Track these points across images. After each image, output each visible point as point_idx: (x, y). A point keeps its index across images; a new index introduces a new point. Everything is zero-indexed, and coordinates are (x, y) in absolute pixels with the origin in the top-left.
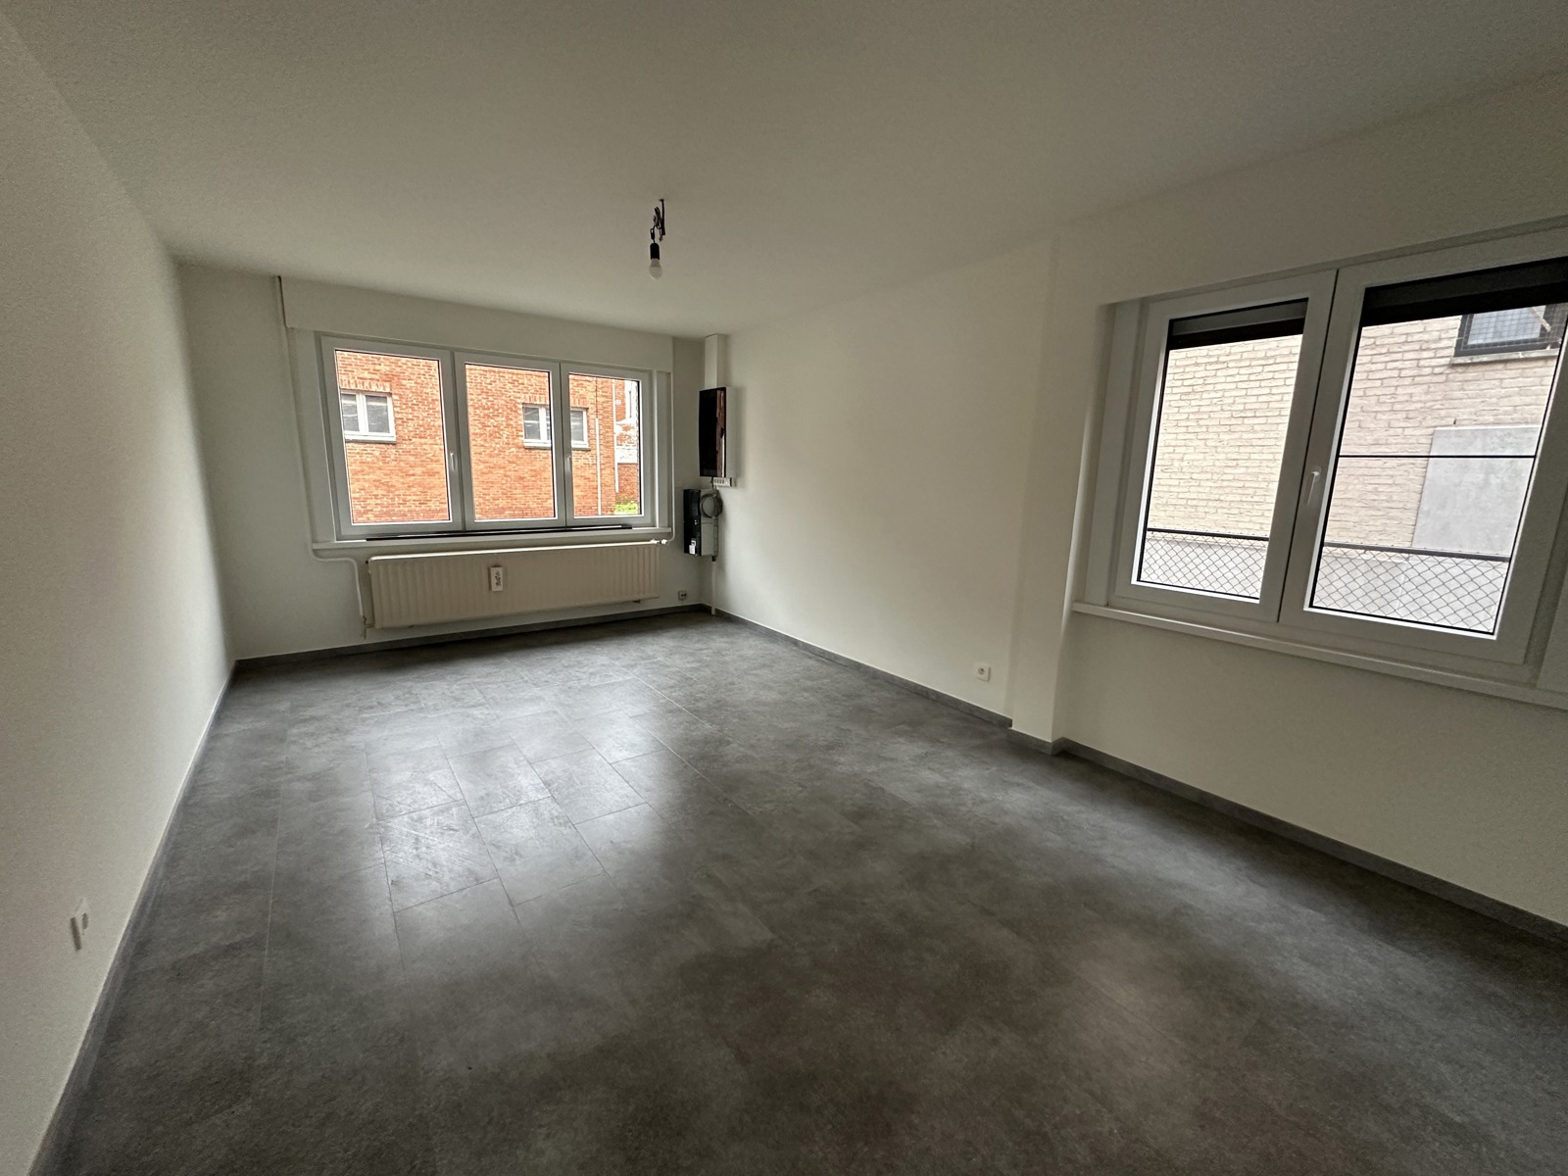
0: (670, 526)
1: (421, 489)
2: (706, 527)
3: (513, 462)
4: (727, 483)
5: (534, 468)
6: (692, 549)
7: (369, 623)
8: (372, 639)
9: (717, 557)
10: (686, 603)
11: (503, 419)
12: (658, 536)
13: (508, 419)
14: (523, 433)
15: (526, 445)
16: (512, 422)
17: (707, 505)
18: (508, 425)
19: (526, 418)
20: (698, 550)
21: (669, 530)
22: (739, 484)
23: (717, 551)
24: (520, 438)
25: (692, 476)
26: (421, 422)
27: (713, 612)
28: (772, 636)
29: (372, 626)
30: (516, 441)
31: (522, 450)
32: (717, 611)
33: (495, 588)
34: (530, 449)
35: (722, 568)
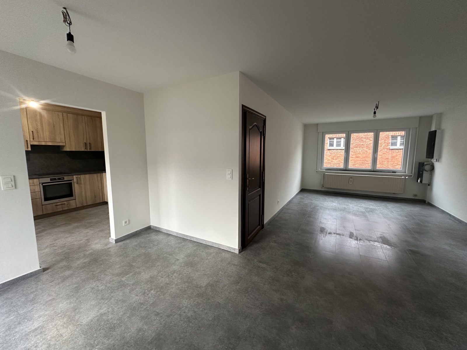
0: (412, 173)
1: (354, 161)
2: (426, 175)
3: (385, 154)
4: (435, 161)
5: (392, 155)
6: (419, 181)
7: (323, 186)
8: (323, 189)
9: (430, 184)
10: (416, 198)
11: (383, 141)
12: (405, 176)
13: (385, 140)
14: (390, 145)
15: (390, 148)
16: (386, 142)
17: (427, 168)
18: (384, 143)
19: (392, 140)
20: (421, 182)
21: (411, 174)
22: (440, 161)
23: (431, 183)
24: (389, 146)
25: (423, 157)
26: (357, 144)
27: (427, 202)
28: (443, 212)
29: (323, 187)
30: (387, 147)
31: (389, 150)
32: (428, 202)
33: (350, 183)
34: (392, 149)
35: (431, 189)
